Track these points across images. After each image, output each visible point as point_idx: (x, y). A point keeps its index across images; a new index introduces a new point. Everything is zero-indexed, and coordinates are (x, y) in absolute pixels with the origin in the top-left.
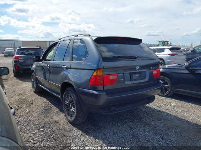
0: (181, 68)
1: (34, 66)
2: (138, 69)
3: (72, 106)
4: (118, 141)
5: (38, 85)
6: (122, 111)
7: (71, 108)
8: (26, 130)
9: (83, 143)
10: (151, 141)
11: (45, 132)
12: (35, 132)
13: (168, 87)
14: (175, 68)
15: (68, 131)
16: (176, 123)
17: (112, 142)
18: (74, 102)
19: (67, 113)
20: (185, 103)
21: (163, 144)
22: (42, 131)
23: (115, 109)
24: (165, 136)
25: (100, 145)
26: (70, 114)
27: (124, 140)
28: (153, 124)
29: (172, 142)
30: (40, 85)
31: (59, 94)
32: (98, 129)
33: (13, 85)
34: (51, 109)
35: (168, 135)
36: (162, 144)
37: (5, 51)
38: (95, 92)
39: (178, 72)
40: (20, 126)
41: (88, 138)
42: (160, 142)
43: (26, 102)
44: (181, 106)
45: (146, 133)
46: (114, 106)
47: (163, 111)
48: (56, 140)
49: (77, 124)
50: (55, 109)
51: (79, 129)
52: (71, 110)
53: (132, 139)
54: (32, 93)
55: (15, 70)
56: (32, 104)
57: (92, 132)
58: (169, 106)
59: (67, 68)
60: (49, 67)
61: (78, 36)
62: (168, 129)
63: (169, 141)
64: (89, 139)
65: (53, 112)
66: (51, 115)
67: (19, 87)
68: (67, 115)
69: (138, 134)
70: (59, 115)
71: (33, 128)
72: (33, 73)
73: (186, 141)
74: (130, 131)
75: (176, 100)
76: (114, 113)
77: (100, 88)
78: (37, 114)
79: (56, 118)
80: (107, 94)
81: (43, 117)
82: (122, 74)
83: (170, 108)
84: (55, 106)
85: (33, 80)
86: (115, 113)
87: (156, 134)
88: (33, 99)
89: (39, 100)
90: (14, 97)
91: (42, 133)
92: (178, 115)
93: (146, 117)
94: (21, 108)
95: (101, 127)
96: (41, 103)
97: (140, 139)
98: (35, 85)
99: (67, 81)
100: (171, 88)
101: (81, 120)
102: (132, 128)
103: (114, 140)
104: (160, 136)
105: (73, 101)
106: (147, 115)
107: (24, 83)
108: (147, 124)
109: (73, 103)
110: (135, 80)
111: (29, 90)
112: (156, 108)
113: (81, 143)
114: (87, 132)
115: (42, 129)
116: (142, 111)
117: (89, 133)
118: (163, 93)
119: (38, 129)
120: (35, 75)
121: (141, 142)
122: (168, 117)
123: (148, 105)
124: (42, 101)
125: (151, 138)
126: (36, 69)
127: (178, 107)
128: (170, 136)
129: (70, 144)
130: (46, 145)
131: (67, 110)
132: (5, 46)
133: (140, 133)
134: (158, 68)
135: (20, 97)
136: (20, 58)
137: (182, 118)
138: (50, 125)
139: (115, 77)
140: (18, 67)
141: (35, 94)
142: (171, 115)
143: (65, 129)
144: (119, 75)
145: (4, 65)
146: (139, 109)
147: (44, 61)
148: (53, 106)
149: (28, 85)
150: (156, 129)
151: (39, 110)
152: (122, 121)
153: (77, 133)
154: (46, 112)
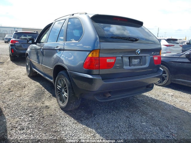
0: (181, 57)
1: (29, 50)
2: (138, 53)
3: (64, 91)
4: (112, 131)
5: (32, 69)
6: (117, 99)
7: (63, 93)
8: (14, 115)
9: (74, 132)
10: (150, 133)
11: (33, 118)
12: (23, 117)
13: (166, 76)
14: (175, 56)
15: (59, 117)
16: (175, 114)
17: (106, 131)
18: (67, 86)
19: (59, 98)
20: (183, 93)
21: (163, 137)
22: (31, 116)
23: (111, 96)
24: (164, 128)
25: (93, 134)
26: (62, 100)
27: (120, 130)
28: (150, 114)
29: (173, 135)
30: (34, 69)
31: (51, 78)
32: (91, 117)
33: (8, 69)
34: (43, 93)
35: (167, 127)
36: (161, 136)
37: (5, 37)
38: (90, 76)
39: (177, 61)
40: (8, 110)
41: (80, 126)
42: (160, 135)
43: (18, 85)
44: (179, 96)
45: (143, 124)
46: (110, 92)
47: (160, 100)
48: (45, 127)
49: (69, 110)
50: (47, 93)
51: (70, 115)
52: (64, 96)
53: (128, 129)
54: (27, 77)
55: (11, 54)
56: (24, 87)
57: (85, 120)
58: (166, 96)
59: (60, 50)
60: (43, 49)
61: (74, 15)
62: (167, 120)
63: (169, 133)
64: (81, 128)
65: (45, 97)
66: (43, 100)
67: (14, 70)
68: (59, 101)
69: (135, 125)
70: (51, 100)
71: (22, 112)
72: (28, 57)
73: (188, 134)
74: (126, 121)
75: (173, 90)
76: (109, 100)
77: (95, 72)
78: (28, 98)
79: (47, 103)
80: (103, 79)
81: (34, 102)
82: (121, 58)
83: (167, 98)
84: (48, 91)
85: (27, 64)
86: (111, 100)
87: (155, 125)
88: (26, 82)
89: (32, 84)
90: (7, 80)
91: (30, 119)
92: (177, 105)
93: (142, 106)
94: (12, 91)
95: (95, 115)
96: (34, 87)
97: (136, 129)
98: (29, 69)
99: (59, 64)
100: (169, 78)
101: (73, 106)
102: (128, 117)
103: (108, 130)
104: (159, 128)
105: (65, 86)
106: (144, 104)
107: (19, 67)
108: (144, 114)
109: (66, 88)
110: (134, 65)
111: (24, 74)
112: (153, 97)
113: (72, 132)
114: (79, 119)
115: (31, 115)
116: (138, 99)
117: (81, 121)
118: (160, 82)
119: (27, 114)
120: (30, 58)
121: (138, 133)
122: (166, 107)
123: (144, 94)
124: (35, 85)
125: (149, 129)
126: (30, 52)
127: (176, 97)
128: (170, 128)
129: (59, 132)
130: (33, 132)
131: (59, 95)
132: (6, 33)
133: (137, 123)
134: (159, 54)
135: (13, 80)
136: (16, 42)
137: (181, 108)
138: (41, 111)
139: (112, 61)
140: (14, 51)
141: (29, 78)
142: (170, 106)
143: (55, 115)
144: (117, 58)
145: (2, 49)
146: (135, 97)
147: (38, 44)
148: (46, 90)
149: (23, 69)
150: (154, 120)
151: (31, 94)
152: (117, 109)
153: (69, 121)
154: (38, 96)
